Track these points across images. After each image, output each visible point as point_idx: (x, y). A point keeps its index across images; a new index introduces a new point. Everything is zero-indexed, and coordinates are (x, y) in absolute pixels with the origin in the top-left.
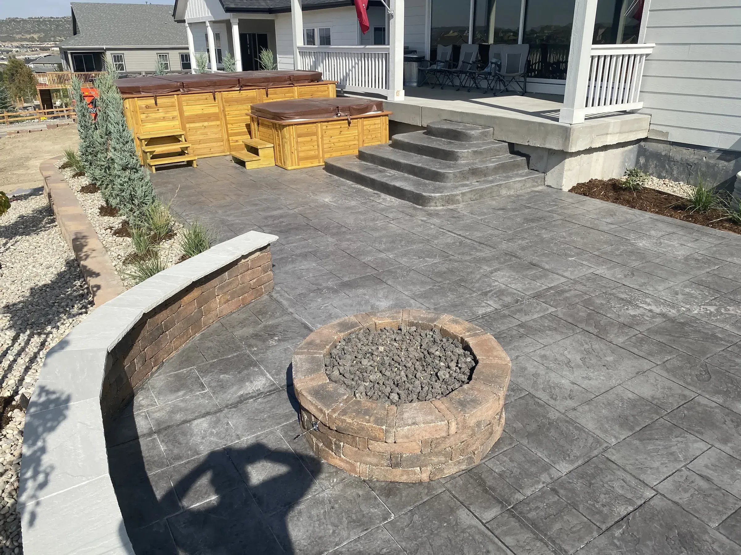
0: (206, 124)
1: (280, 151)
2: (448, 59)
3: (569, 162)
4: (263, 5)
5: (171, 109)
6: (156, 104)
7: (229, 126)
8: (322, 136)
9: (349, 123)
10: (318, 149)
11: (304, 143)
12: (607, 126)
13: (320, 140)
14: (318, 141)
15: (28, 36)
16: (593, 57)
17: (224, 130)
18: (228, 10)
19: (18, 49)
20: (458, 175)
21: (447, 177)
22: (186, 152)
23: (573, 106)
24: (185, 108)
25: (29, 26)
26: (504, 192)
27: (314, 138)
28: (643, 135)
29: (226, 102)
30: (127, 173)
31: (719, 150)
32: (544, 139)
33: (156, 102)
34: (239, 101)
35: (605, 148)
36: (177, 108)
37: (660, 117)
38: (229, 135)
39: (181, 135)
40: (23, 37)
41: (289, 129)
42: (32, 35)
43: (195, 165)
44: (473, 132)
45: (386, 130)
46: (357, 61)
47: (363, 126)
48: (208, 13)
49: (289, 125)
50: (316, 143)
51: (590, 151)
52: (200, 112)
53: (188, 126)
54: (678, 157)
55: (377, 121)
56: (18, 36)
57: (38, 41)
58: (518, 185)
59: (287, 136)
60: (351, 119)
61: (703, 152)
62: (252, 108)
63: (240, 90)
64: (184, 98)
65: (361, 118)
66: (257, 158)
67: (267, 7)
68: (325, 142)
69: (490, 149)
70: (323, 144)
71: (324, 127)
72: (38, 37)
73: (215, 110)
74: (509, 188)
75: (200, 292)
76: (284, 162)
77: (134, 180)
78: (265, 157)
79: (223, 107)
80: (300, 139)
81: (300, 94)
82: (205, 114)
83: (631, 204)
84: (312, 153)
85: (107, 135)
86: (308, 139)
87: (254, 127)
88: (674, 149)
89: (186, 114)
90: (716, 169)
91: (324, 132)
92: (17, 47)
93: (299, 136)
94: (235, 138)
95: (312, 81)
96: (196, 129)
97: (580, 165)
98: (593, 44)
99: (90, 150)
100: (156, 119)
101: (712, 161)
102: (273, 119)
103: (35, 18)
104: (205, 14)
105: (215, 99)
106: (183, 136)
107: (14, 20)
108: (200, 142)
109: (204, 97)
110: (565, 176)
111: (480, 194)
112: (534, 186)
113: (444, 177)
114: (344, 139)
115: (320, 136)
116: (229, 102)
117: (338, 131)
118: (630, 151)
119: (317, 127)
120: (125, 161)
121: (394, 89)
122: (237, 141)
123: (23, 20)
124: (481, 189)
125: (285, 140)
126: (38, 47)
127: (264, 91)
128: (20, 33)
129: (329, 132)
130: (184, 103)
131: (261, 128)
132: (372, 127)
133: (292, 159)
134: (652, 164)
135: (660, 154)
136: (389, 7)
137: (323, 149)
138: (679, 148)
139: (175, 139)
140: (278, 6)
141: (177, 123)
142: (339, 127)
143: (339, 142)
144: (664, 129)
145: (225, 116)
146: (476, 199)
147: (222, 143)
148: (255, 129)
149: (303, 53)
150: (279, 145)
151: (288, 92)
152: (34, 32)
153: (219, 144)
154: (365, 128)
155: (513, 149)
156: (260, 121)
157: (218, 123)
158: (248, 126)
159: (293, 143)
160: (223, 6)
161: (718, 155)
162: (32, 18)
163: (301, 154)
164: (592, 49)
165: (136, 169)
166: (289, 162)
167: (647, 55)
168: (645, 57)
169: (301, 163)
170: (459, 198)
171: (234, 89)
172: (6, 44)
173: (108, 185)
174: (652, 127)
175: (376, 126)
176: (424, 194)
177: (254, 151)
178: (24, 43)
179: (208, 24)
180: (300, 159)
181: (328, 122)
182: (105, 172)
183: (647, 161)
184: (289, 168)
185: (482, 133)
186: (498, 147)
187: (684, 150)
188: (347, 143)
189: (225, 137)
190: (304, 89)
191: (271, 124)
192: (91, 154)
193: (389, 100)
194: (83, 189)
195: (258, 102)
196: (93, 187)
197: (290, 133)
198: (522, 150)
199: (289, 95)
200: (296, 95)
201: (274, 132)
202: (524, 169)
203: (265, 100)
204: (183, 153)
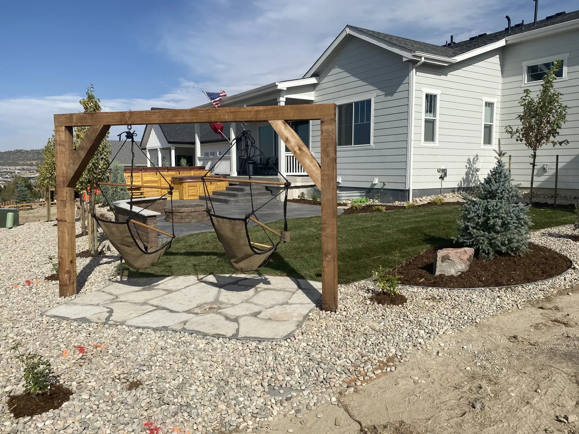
0: (152, 184)
1: (181, 193)
4: (189, 140)
5: (137, 177)
9: (211, 183)
10: (197, 192)
11: (191, 189)
12: (296, 179)
15: (29, 162)
16: (287, 156)
18: (169, 142)
19: (20, 171)
20: (242, 195)
22: (143, 194)
24: (144, 177)
25: (30, 155)
27: (196, 188)
32: (274, 184)
33: (132, 174)
34: (167, 176)
35: (297, 187)
36: (141, 177)
40: (25, 163)
42: (32, 162)
47: (217, 184)
48: (159, 145)
49: (186, 182)
50: (196, 190)
52: (150, 179)
53: (144, 184)
55: (224, 182)
56: (21, 163)
57: (35, 166)
58: (265, 199)
59: (184, 186)
62: (172, 178)
63: (168, 171)
64: (144, 173)
65: (217, 181)
70: (199, 190)
71: (200, 184)
72: (36, 163)
73: (157, 179)
79: (160, 178)
80: (189, 188)
82: (152, 180)
83: (300, 203)
84: (195, 194)
86: (193, 188)
89: (144, 180)
91: (200, 186)
92: (19, 170)
93: (189, 186)
95: (201, 169)
102: (180, 180)
103: (36, 150)
105: (156, 174)
107: (20, 151)
108: (149, 192)
109: (152, 174)
113: (238, 196)
115: (198, 187)
119: (197, 184)
121: (233, 171)
122: (165, 192)
123: (27, 151)
125: (183, 188)
126: (35, 170)
127: (178, 172)
128: (23, 160)
130: (144, 175)
131: (175, 185)
132: (221, 185)
133: (186, 195)
136: (230, 141)
139: (138, 189)
141: (140, 183)
145: (161, 181)
147: (158, 193)
149: (200, 159)
150: (181, 190)
151: (189, 173)
152: (34, 160)
155: (267, 188)
156: (175, 182)
157: (157, 184)
159: (187, 189)
160: (167, 140)
162: (33, 150)
163: (190, 194)
164: (286, 153)
166: (184, 197)
170: (240, 201)
171: (165, 171)
172: (11, 168)
175: (223, 184)
176: (227, 199)
178: (25, 167)
179: (159, 150)
180: (189, 196)
184: (185, 199)
186: (263, 187)
190: (197, 172)
191: (179, 183)
193: (231, 176)
194: (99, 207)
195: (175, 176)
196: (103, 206)
197: (186, 185)
198: (270, 189)
199: (189, 175)
200: (192, 175)
201: (180, 185)
202: (270, 195)
203: (178, 176)
204: (141, 195)
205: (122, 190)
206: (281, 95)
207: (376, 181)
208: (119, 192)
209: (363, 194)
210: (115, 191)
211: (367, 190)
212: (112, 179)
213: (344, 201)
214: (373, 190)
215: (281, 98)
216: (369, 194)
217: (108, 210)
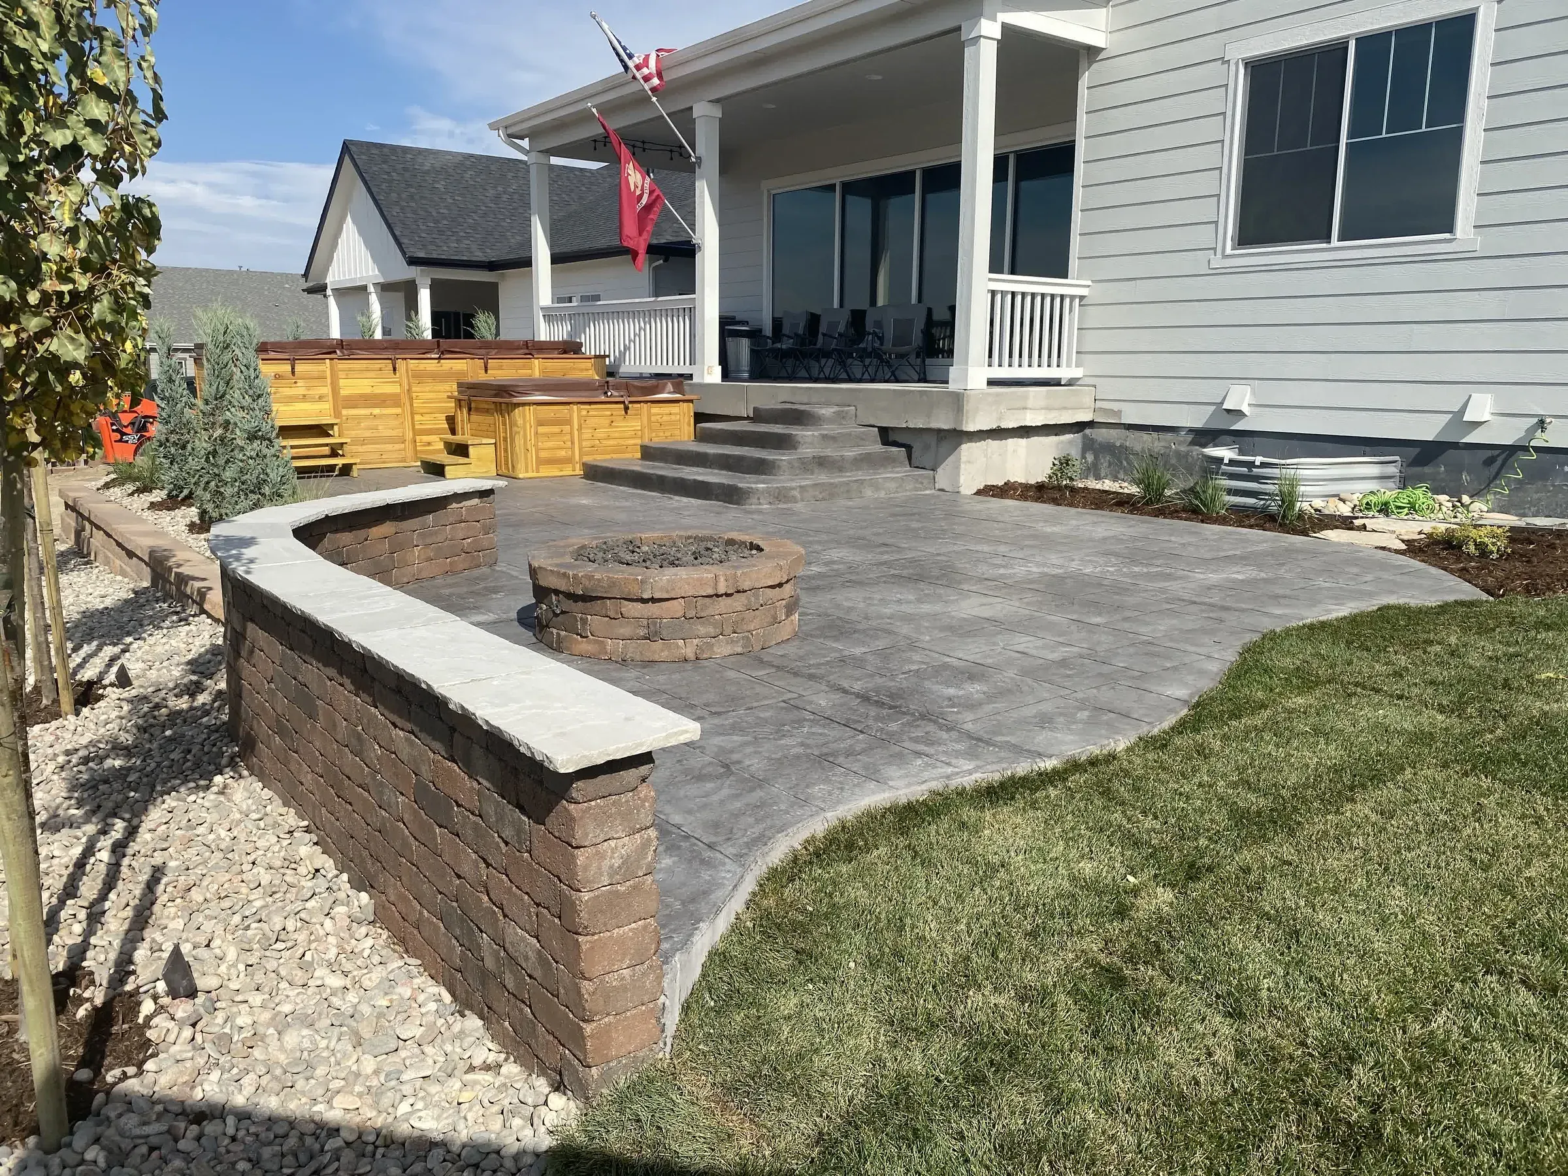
0: (376, 411)
1: (506, 450)
2: (801, 332)
3: (968, 450)
4: (479, 256)
5: (316, 382)
6: (293, 372)
7: (417, 417)
8: (580, 429)
9: (626, 409)
10: (572, 448)
11: (548, 436)
12: (1025, 397)
13: (576, 433)
14: (571, 433)
16: (993, 293)
17: (408, 424)
18: (413, 261)
20: (796, 465)
21: (779, 467)
22: (340, 452)
23: (966, 363)
24: (342, 382)
26: (869, 492)
27: (567, 428)
28: (1086, 417)
29: (413, 377)
30: (257, 443)
31: (1191, 430)
32: (929, 416)
33: (293, 369)
34: (436, 377)
35: (1025, 432)
36: (329, 381)
37: (1108, 389)
38: (416, 432)
39: (332, 425)
41: (524, 411)
43: (355, 473)
44: (823, 411)
45: (689, 425)
46: (642, 324)
47: (650, 415)
48: (373, 271)
49: (524, 404)
50: (569, 437)
51: (998, 433)
52: (368, 390)
53: (344, 412)
54: (1138, 448)
55: (674, 409)
58: (892, 485)
59: (520, 422)
60: (631, 402)
61: (1169, 436)
62: (460, 385)
63: (439, 358)
64: (343, 365)
65: (646, 402)
66: (465, 460)
67: (484, 259)
68: (585, 436)
69: (850, 434)
70: (580, 440)
71: (584, 413)
73: (395, 389)
74: (877, 488)
75: (393, 530)
76: (513, 467)
77: (265, 456)
78: (479, 459)
79: (409, 385)
80: (541, 429)
81: (542, 371)
82: (375, 395)
83: (1056, 502)
84: (563, 453)
85: (216, 399)
86: (556, 429)
87: (462, 416)
88: (1133, 435)
89: (343, 392)
90: (1190, 459)
91: (583, 420)
93: (541, 423)
94: (426, 438)
95: (565, 352)
96: (358, 419)
97: (986, 456)
98: (990, 271)
99: (173, 438)
100: (290, 397)
101: (1183, 448)
102: (496, 396)
104: (367, 271)
105: (395, 369)
106: (336, 428)
108: (364, 442)
109: (379, 366)
110: (962, 472)
111: (831, 492)
112: (916, 489)
113: (774, 467)
114: (617, 435)
115: (576, 426)
116: (420, 377)
117: (608, 422)
118: (1070, 442)
119: (571, 411)
120: (254, 425)
121: (703, 363)
122: (429, 444)
124: (832, 484)
125: (515, 429)
127: (480, 362)
129: (592, 422)
130: (341, 375)
131: (474, 417)
132: (665, 418)
133: (526, 458)
134: (1105, 461)
135: (1114, 446)
136: (694, 231)
137: (580, 449)
138: (1138, 434)
139: (320, 430)
140: (505, 256)
141: (327, 406)
142: (609, 413)
143: (609, 438)
144: (1115, 406)
145: (411, 399)
146: (824, 499)
147: (402, 446)
148: (462, 421)
149: (550, 317)
150: (505, 439)
151: (524, 368)
153: (397, 446)
154: (653, 419)
155: (886, 435)
156: (473, 405)
157: (398, 410)
158: (451, 420)
159: (530, 433)
160: (404, 253)
161: (1190, 438)
163: (543, 454)
164: (990, 280)
165: (269, 440)
166: (520, 466)
167: (1082, 298)
168: (1077, 300)
169: (542, 468)
170: (796, 493)
171: (428, 356)
173: (208, 483)
174: (1099, 404)
175: (673, 417)
176: (740, 485)
177: (461, 450)
179: (371, 289)
180: (541, 462)
181: (590, 403)
182: (207, 460)
183: (1096, 457)
184: (521, 476)
185: (837, 413)
186: (863, 433)
187: (1145, 436)
188: (622, 442)
189: (409, 435)
190: (550, 364)
191: (493, 406)
192: (175, 444)
193: (695, 380)
194: (153, 506)
195: (470, 379)
196: (172, 503)
197: (524, 418)
198: (900, 439)
199: (524, 373)
200: (537, 374)
201: (498, 418)
202: (902, 464)
203: (482, 377)
204: (334, 454)
205: (252, 437)
206: (986, 9)
207: (1481, 407)
208: (242, 449)
209: (1392, 470)
210: (222, 439)
211: (1414, 452)
212: (205, 387)
213: (1318, 503)
214: (1451, 452)
215: (983, 21)
216: (1427, 470)
217: (192, 528)
